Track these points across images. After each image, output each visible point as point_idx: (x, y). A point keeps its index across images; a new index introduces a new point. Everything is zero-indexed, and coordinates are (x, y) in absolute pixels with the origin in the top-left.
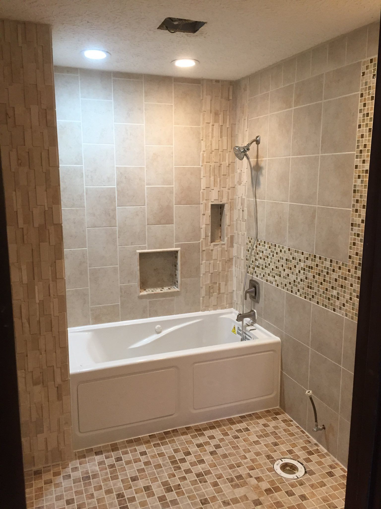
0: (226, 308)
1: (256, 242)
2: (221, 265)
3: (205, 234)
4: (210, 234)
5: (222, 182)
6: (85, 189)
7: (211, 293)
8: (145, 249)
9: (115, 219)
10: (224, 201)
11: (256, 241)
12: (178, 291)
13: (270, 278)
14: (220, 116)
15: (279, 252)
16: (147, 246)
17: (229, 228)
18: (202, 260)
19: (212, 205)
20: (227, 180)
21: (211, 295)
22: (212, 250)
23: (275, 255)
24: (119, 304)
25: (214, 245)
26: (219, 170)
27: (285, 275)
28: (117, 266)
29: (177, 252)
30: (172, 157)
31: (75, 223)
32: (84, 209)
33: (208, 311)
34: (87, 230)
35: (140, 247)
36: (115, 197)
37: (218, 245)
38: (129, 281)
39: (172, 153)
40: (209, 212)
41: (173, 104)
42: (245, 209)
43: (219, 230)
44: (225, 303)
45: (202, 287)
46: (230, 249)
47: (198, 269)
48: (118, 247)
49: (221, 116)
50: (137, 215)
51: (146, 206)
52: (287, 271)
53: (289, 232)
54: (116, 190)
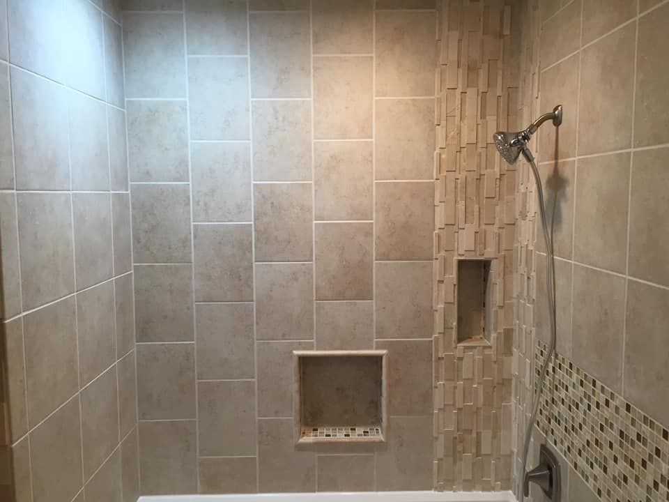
0: (493, 489)
1: (553, 357)
2: (481, 393)
3: (444, 324)
4: (455, 324)
5: (483, 211)
6: (192, 227)
7: (459, 452)
8: (311, 349)
9: (250, 287)
10: (489, 253)
11: (553, 354)
12: (381, 442)
13: (581, 462)
14: (481, 71)
15: (602, 403)
16: (315, 343)
17: (501, 312)
18: (437, 379)
19: (460, 263)
20: (498, 208)
21: (458, 455)
22: (461, 359)
23: (593, 407)
24: (257, 456)
25: (466, 348)
26: (478, 188)
27: (616, 475)
28: (253, 380)
29: (380, 358)
30: (371, 161)
31: (171, 292)
32: (191, 266)
33: (452, 492)
34: (194, 306)
35: (300, 343)
36: (251, 243)
37: (475, 347)
38: (276, 412)
39: (371, 155)
40: (453, 276)
41: (374, 55)
42: (533, 274)
43: (482, 314)
44: (492, 479)
45: (437, 438)
46: (505, 358)
47: (427, 398)
48: (256, 342)
49: (483, 74)
50: (296, 280)
51: (314, 263)
52: (622, 466)
53: (628, 358)
54: (253, 229)
